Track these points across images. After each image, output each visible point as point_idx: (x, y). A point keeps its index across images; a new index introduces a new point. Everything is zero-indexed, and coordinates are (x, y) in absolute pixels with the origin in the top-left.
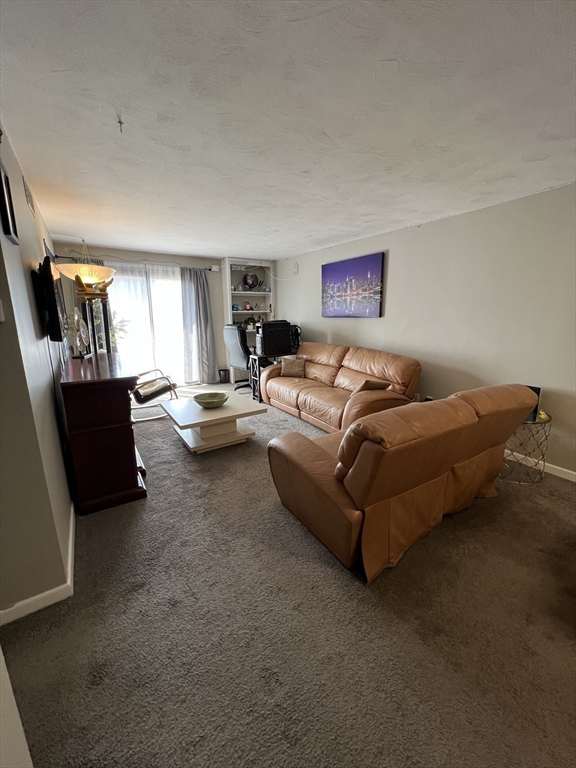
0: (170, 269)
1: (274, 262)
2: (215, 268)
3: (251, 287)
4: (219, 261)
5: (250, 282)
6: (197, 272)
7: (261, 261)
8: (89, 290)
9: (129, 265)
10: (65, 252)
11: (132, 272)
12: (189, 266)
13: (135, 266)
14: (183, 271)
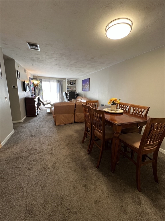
0: (54, 81)
1: (77, 79)
2: (64, 80)
3: (72, 84)
4: (65, 79)
5: (71, 83)
6: (60, 82)
7: (74, 79)
8: (35, 85)
9: (46, 80)
10: (35, 78)
11: (47, 81)
12: (59, 80)
13: (48, 80)
14: (57, 81)
